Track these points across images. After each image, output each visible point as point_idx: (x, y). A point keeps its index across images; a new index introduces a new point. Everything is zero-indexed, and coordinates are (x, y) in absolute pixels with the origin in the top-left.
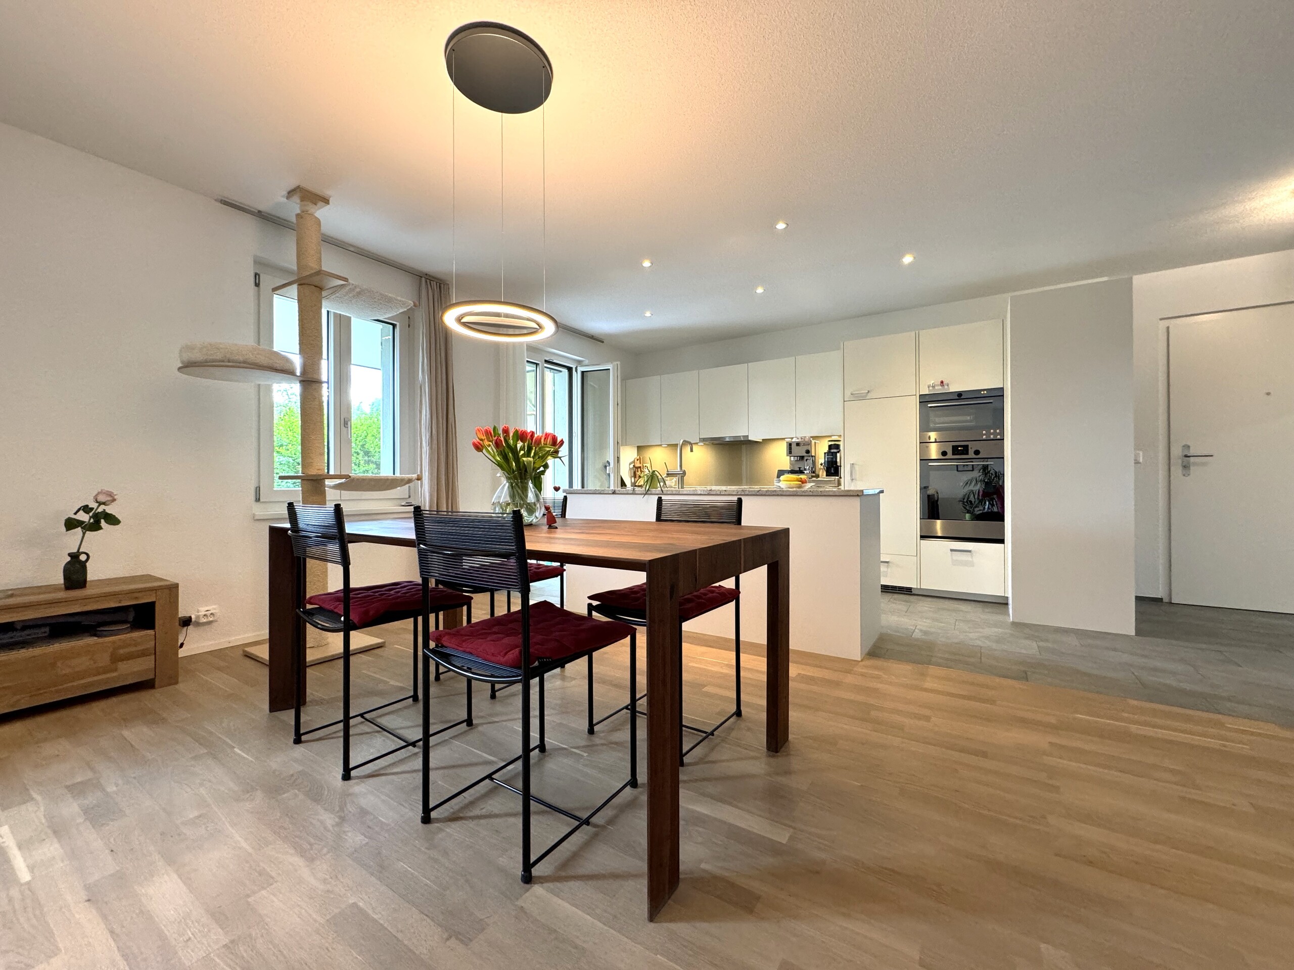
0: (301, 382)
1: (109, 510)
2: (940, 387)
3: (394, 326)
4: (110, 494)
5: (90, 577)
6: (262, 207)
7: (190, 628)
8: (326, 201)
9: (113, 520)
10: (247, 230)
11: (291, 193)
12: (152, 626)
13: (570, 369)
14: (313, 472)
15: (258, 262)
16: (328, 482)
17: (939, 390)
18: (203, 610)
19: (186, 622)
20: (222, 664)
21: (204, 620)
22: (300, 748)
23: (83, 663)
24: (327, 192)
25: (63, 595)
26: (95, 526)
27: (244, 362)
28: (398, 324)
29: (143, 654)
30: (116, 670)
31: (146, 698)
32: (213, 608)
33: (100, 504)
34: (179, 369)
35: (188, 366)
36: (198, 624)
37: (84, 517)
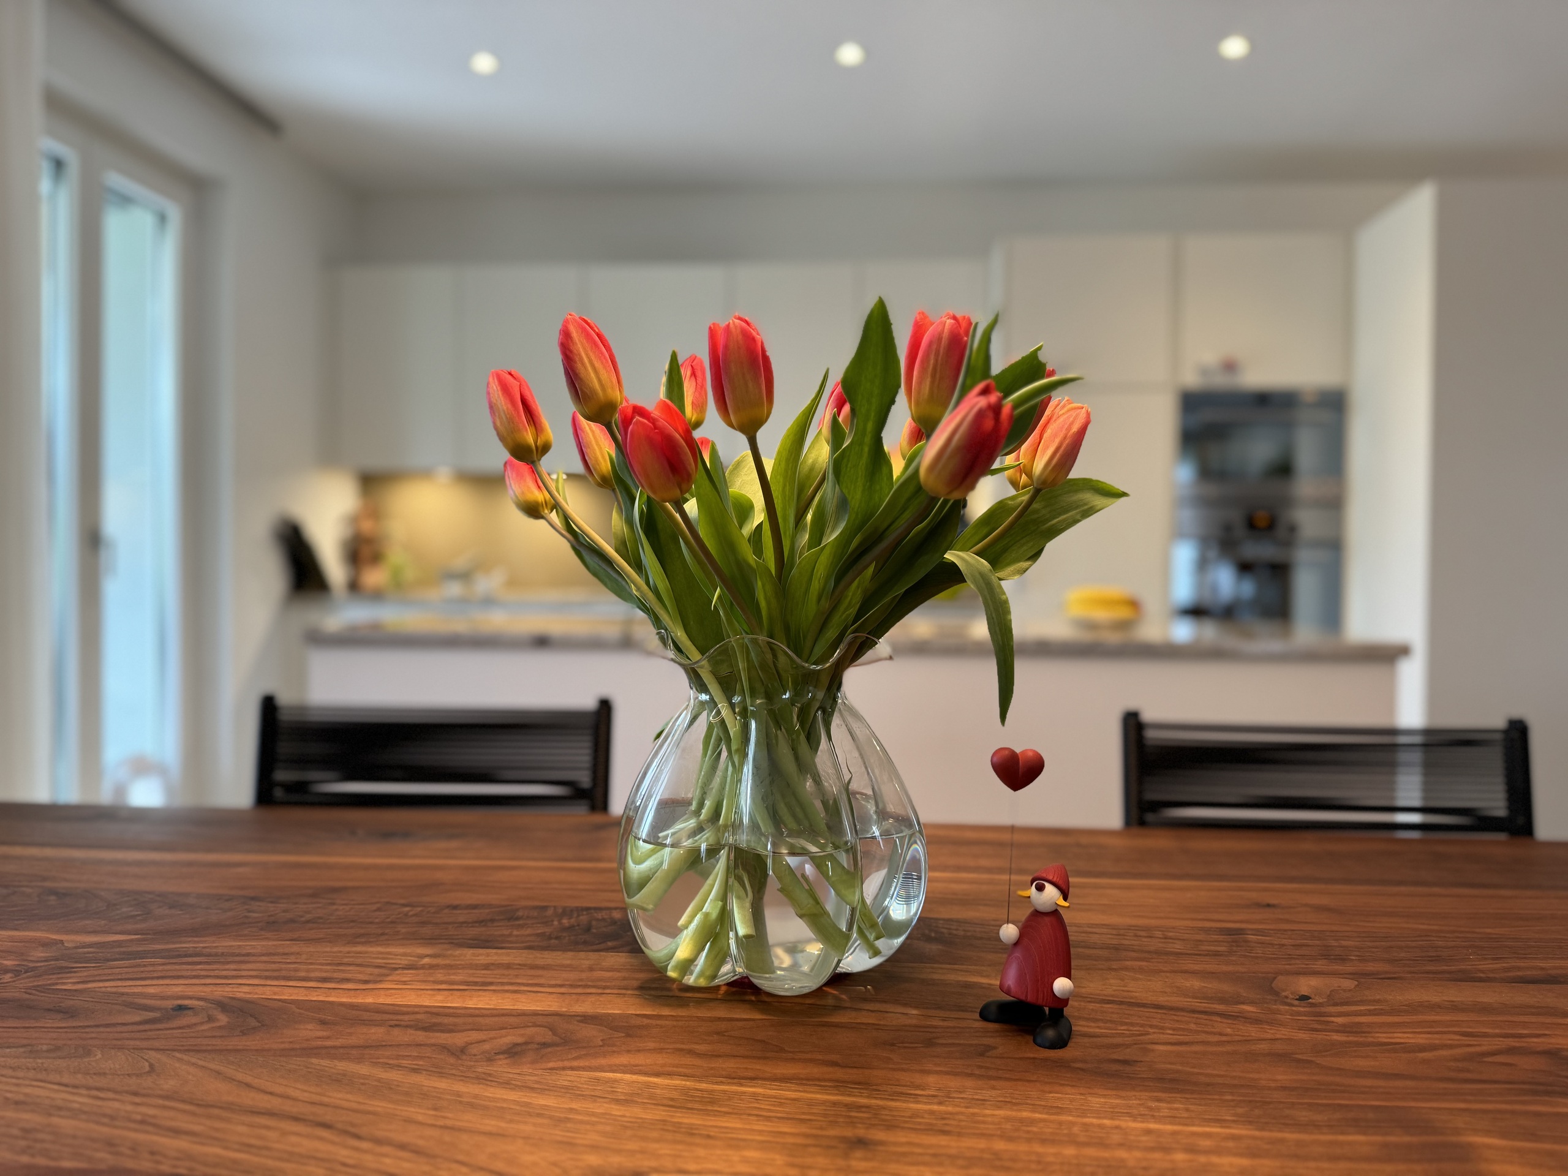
2: (1224, 374)
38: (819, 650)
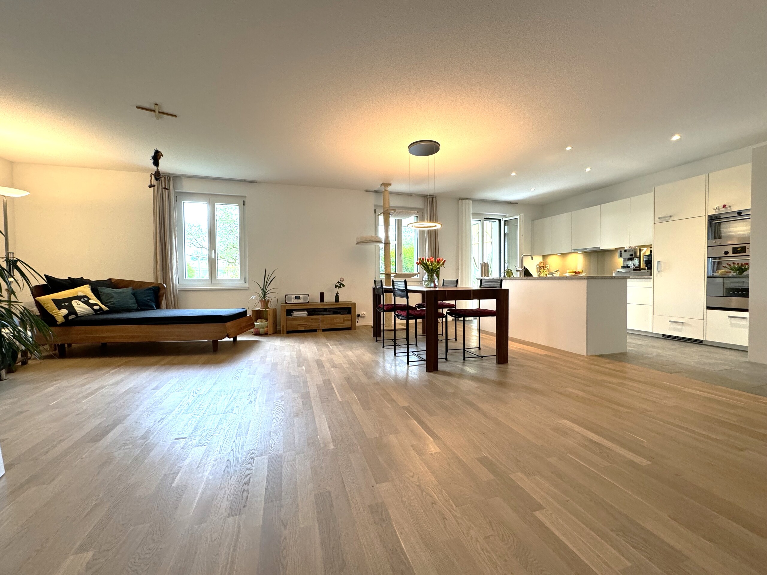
0: (384, 244)
1: (343, 283)
2: (724, 209)
3: (417, 217)
4: (343, 279)
5: (339, 301)
6: (376, 189)
7: (360, 318)
8: (390, 185)
9: (343, 286)
10: (372, 196)
11: (381, 185)
12: (351, 314)
13: (500, 220)
14: (387, 272)
15: (375, 206)
16: (392, 275)
17: (723, 211)
18: (362, 313)
19: (359, 316)
20: (366, 328)
21: (362, 316)
22: (377, 343)
23: (338, 320)
24: (391, 182)
25: (335, 303)
26: (340, 287)
27: (369, 241)
28: (418, 216)
29: (349, 320)
30: (344, 323)
31: (350, 331)
32: (365, 313)
33: (341, 281)
34: (356, 244)
35: (358, 243)
36: (361, 317)
37: (338, 285)
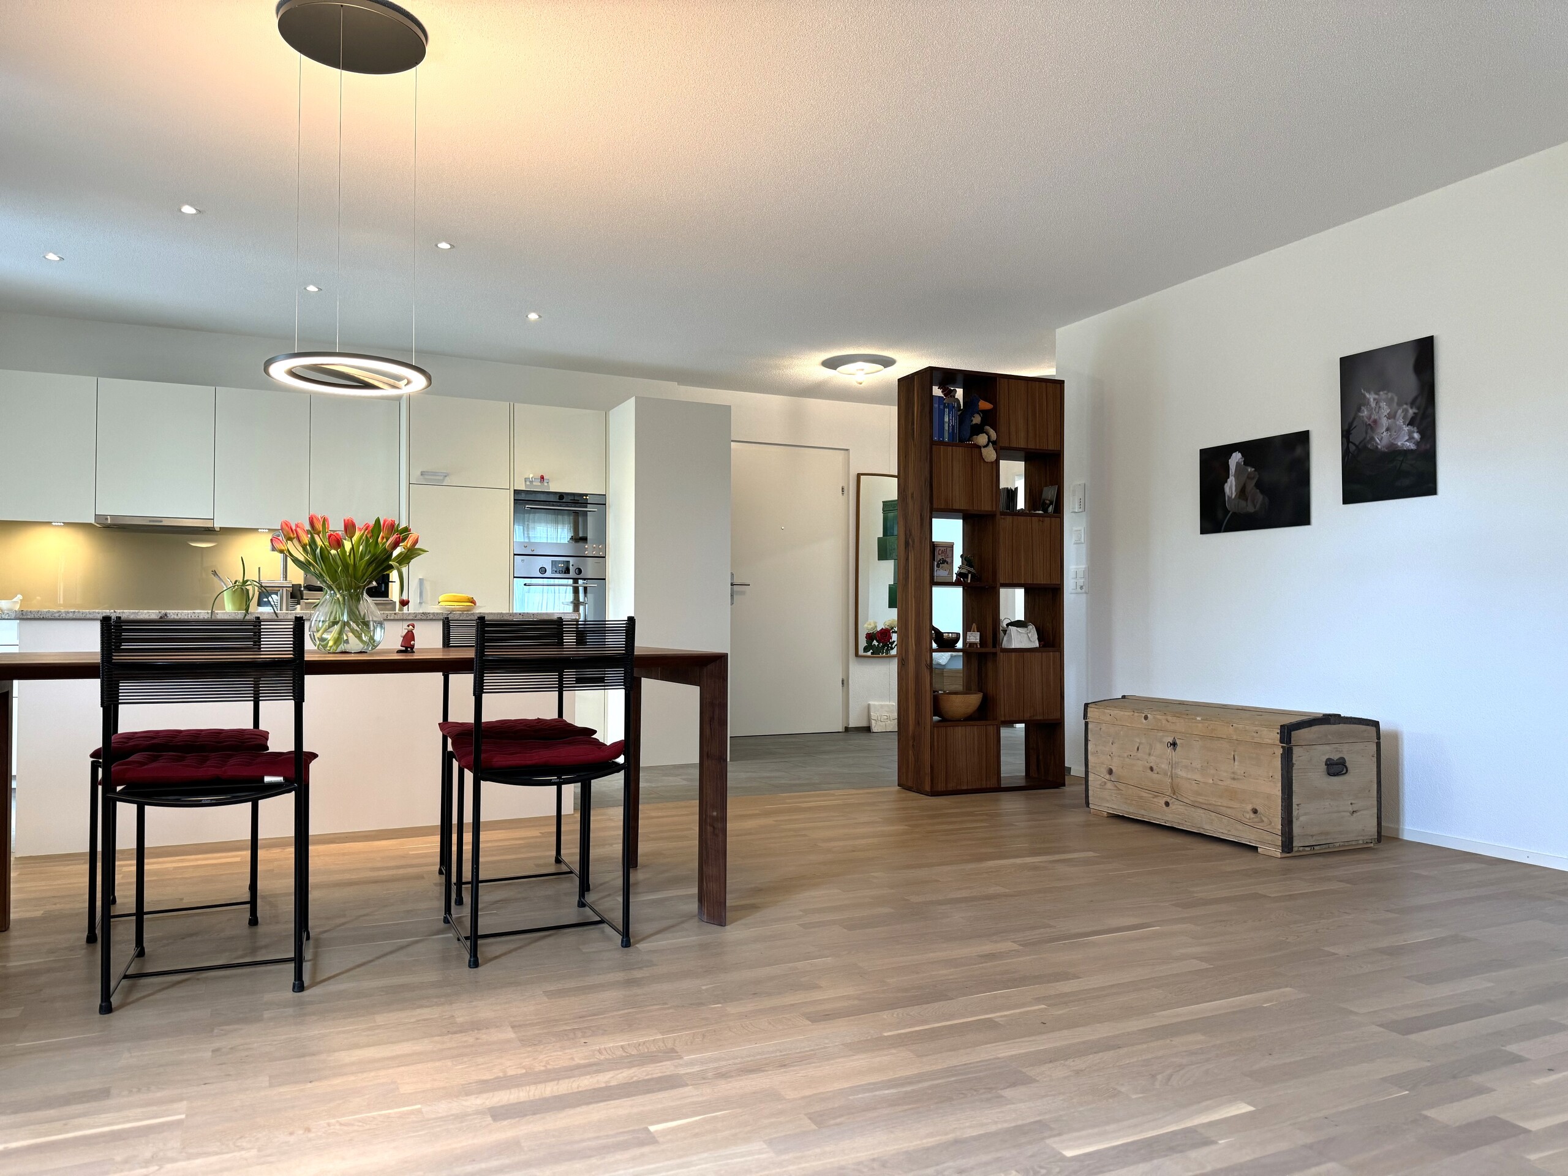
2: (539, 484)
17: (537, 486)
38: (362, 581)
